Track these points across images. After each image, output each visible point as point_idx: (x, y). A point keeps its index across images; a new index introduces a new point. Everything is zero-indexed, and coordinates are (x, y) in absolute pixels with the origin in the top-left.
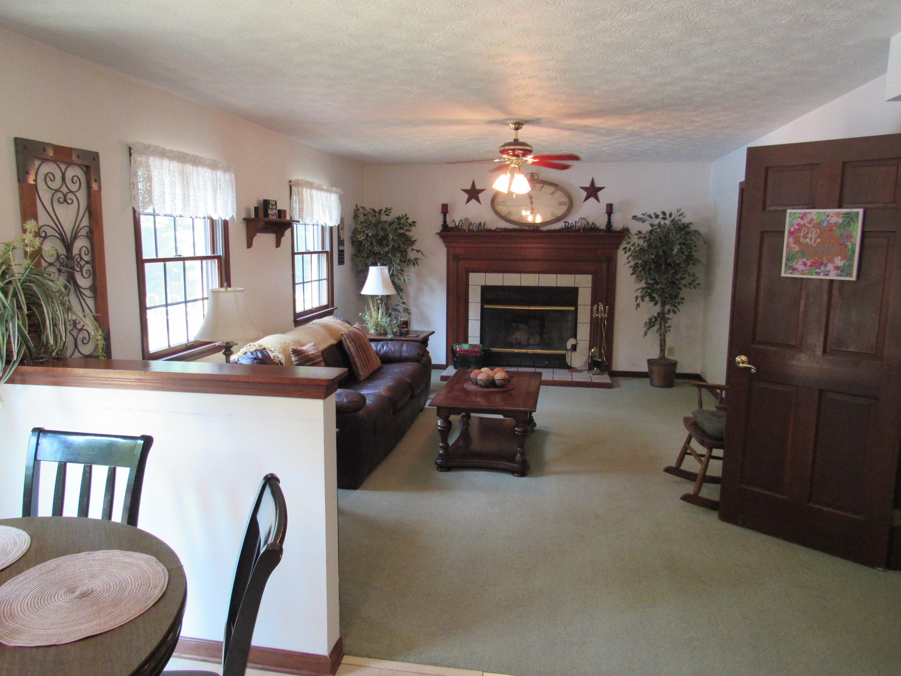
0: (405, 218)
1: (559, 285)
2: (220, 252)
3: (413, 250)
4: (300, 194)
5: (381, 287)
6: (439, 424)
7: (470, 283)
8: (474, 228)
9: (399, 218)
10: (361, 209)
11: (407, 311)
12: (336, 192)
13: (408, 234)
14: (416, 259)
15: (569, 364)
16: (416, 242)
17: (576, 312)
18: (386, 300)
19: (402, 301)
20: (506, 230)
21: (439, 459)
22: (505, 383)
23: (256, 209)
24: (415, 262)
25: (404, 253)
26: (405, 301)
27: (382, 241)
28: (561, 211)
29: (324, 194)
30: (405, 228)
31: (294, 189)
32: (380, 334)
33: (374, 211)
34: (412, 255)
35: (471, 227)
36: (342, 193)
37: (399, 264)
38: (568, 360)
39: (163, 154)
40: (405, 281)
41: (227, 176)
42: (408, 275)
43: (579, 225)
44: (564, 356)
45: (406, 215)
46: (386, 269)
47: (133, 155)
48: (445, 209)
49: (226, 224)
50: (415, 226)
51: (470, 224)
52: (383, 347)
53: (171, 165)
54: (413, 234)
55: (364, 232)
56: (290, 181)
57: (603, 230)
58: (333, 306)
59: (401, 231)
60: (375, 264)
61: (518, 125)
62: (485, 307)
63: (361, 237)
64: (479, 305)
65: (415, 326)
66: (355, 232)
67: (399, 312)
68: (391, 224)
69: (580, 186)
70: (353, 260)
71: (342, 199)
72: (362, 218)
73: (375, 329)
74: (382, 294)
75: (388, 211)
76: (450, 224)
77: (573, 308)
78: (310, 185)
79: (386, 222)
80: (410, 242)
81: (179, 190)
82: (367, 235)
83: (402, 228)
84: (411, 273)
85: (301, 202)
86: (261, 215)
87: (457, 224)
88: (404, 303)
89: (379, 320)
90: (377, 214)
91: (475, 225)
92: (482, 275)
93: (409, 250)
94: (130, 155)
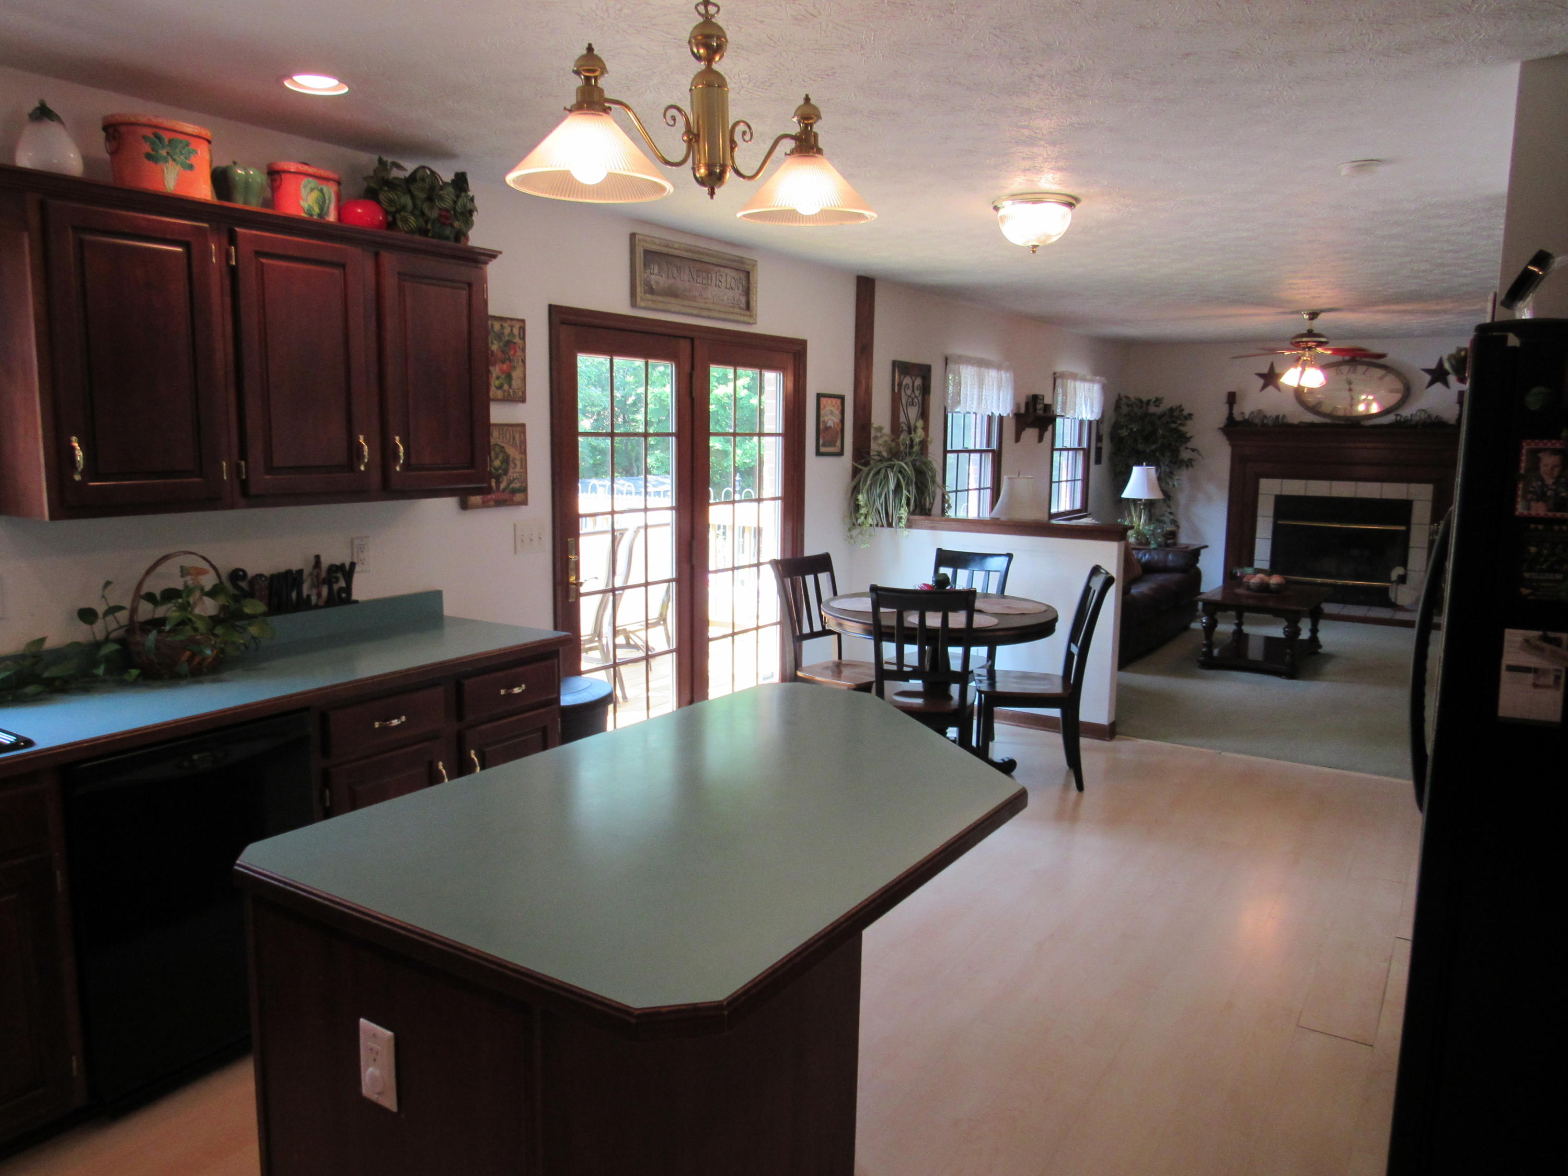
0: (1179, 409)
1: (1384, 497)
2: (994, 446)
3: (1187, 448)
4: (1064, 388)
5: (1146, 490)
6: (1204, 621)
7: (1261, 491)
8: (1270, 422)
9: (1172, 410)
10: (1123, 399)
11: (1174, 522)
12: (1099, 382)
13: (1182, 428)
14: (1190, 460)
15: (1393, 600)
16: (1192, 439)
17: (1407, 534)
18: (1150, 504)
19: (1169, 510)
20: (1313, 425)
21: (1201, 656)
22: (1280, 588)
23: (1027, 404)
24: (1189, 464)
25: (1175, 453)
26: (1172, 510)
27: (1149, 437)
28: (1395, 398)
29: (1087, 385)
30: (1179, 422)
31: (1059, 381)
32: (1140, 544)
33: (1141, 401)
34: (1185, 455)
35: (1265, 421)
36: (1106, 382)
37: (1168, 466)
38: (1392, 595)
39: (969, 361)
40: (1174, 486)
41: (1008, 375)
42: (1178, 480)
43: (1416, 418)
44: (1386, 590)
45: (1181, 406)
46: (1152, 470)
47: (949, 364)
48: (1232, 398)
49: (1001, 418)
50: (1191, 419)
51: (1265, 417)
52: (1145, 555)
53: (972, 370)
54: (1189, 428)
55: (1127, 426)
56: (1055, 374)
57: (1451, 425)
58: (1086, 511)
59: (1173, 426)
60: (1139, 464)
61: (1313, 315)
62: (1280, 522)
63: (1124, 433)
64: (1271, 520)
65: (1184, 539)
66: (1116, 427)
67: (1165, 523)
68: (1161, 417)
69: (1423, 367)
70: (1111, 459)
71: (1105, 389)
72: (1125, 410)
73: (1135, 537)
74: (1146, 498)
75: (1158, 401)
76: (1237, 417)
77: (1403, 528)
78: (1074, 377)
79: (1154, 414)
80: (1184, 438)
81: (976, 391)
82: (1131, 429)
83: (1175, 422)
84: (1183, 477)
85: (1065, 394)
86: (1031, 410)
87: (1247, 417)
88: (1171, 513)
89: (1141, 527)
90: (1144, 405)
91: (1271, 418)
92: (1277, 481)
93: (1182, 449)
94: (946, 364)
